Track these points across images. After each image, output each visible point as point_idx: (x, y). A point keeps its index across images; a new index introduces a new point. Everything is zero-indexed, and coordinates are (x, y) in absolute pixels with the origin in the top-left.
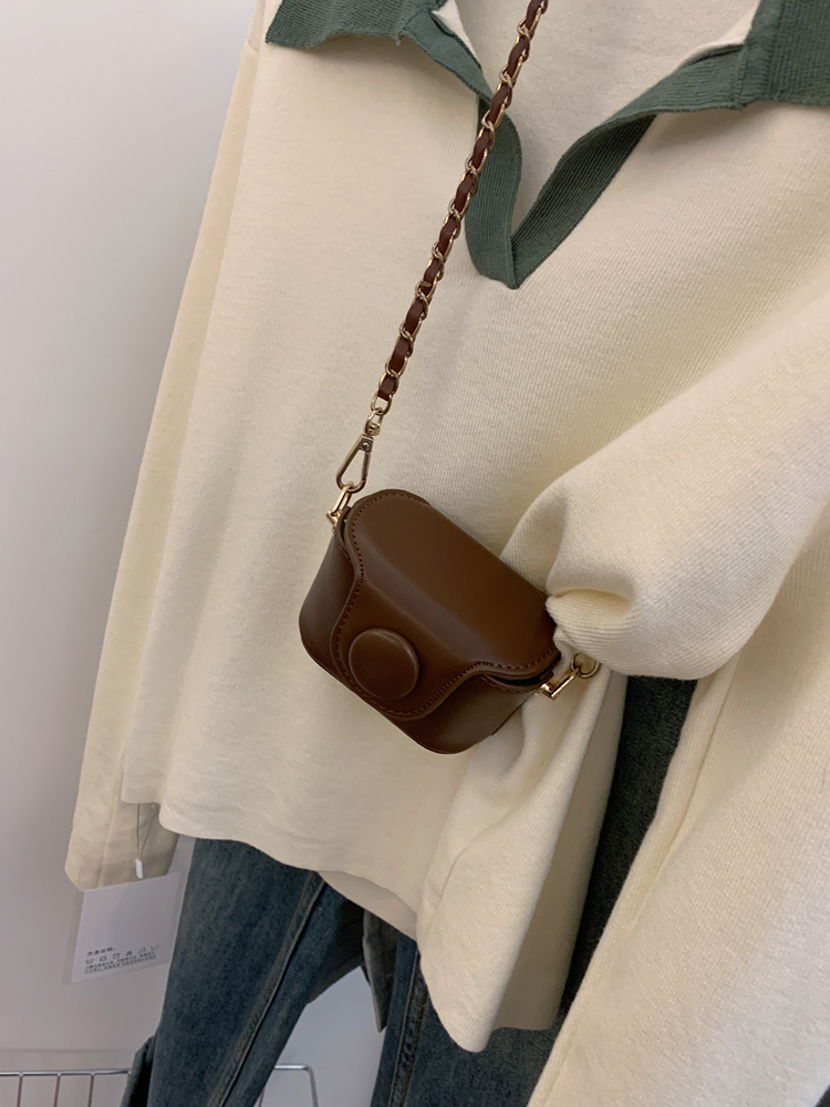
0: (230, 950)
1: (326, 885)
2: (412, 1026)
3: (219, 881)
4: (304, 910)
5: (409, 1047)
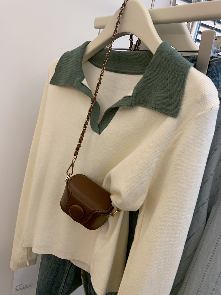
0: (51, 283)
1: (72, 263)
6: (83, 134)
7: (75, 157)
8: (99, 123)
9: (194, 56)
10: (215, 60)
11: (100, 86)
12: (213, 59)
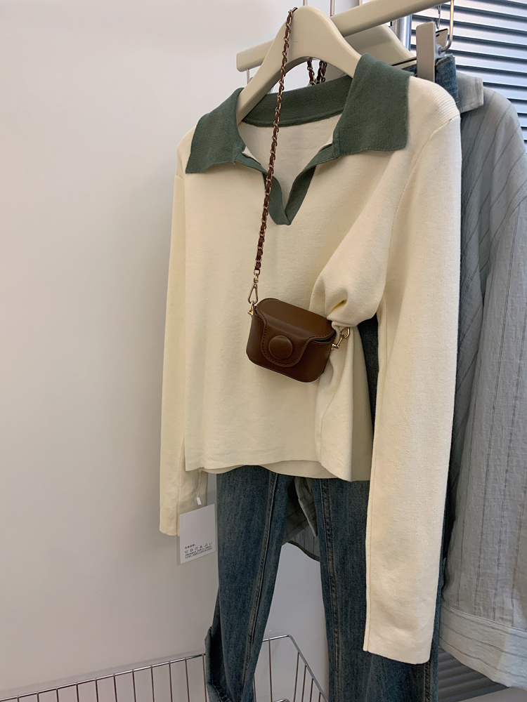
0: (244, 535)
1: (279, 474)
2: (327, 520)
3: (232, 502)
4: (271, 494)
5: (329, 530)
6: (262, 232)
7: (257, 272)
8: (285, 208)
9: (413, 66)
10: (442, 62)
11: (277, 148)
12: (439, 61)
